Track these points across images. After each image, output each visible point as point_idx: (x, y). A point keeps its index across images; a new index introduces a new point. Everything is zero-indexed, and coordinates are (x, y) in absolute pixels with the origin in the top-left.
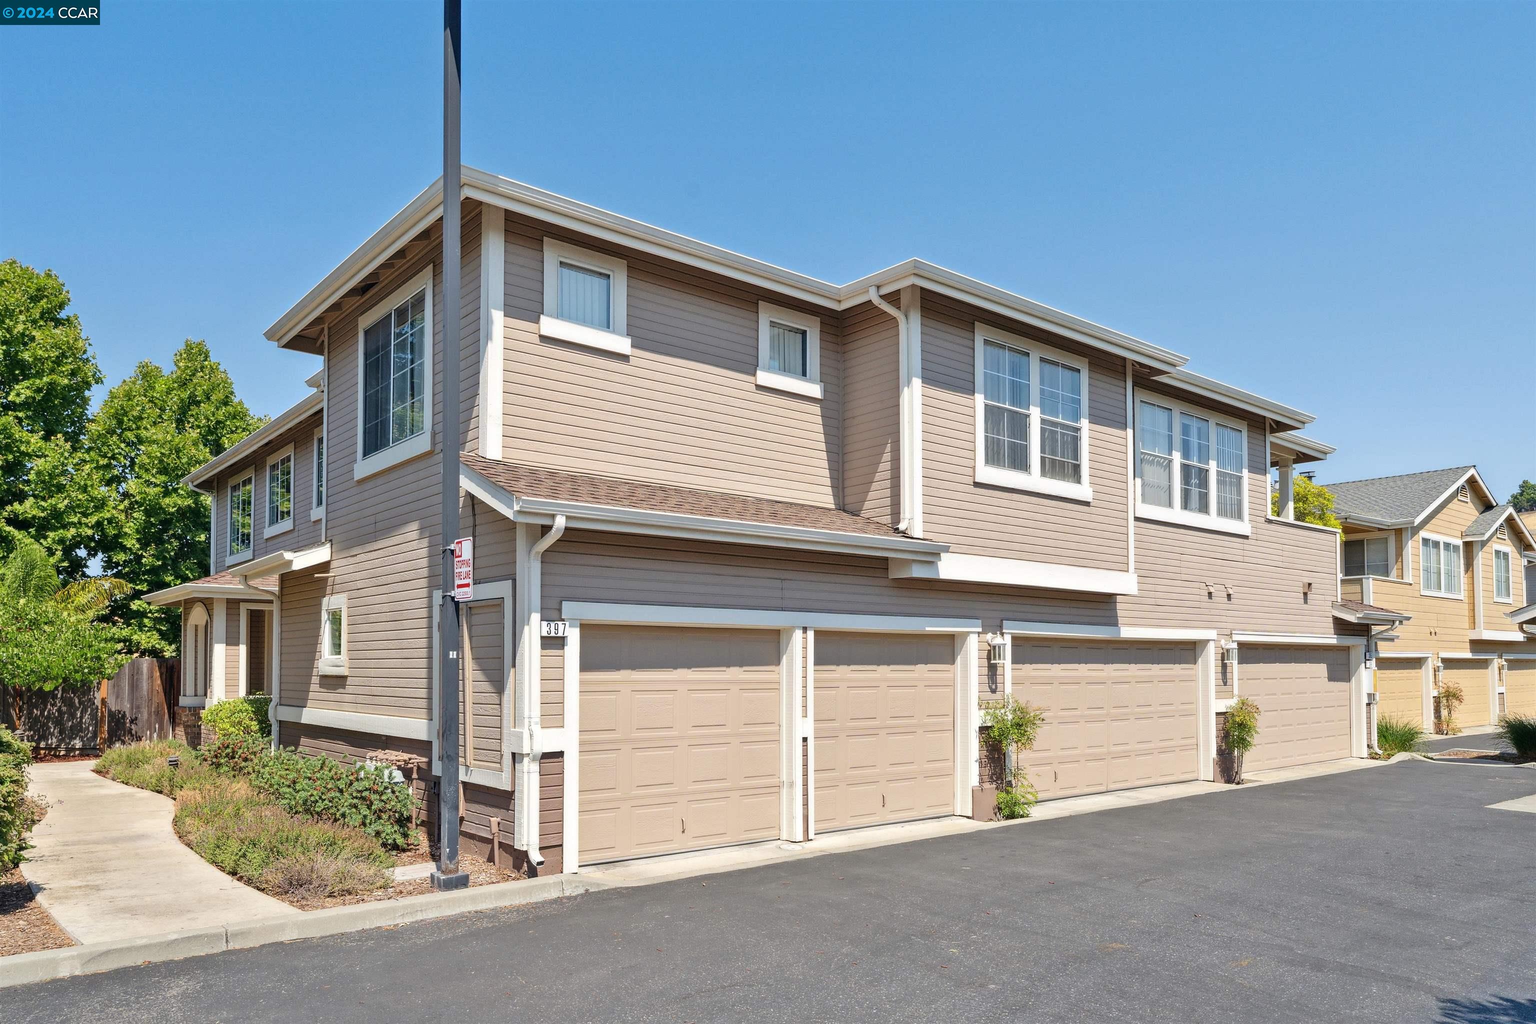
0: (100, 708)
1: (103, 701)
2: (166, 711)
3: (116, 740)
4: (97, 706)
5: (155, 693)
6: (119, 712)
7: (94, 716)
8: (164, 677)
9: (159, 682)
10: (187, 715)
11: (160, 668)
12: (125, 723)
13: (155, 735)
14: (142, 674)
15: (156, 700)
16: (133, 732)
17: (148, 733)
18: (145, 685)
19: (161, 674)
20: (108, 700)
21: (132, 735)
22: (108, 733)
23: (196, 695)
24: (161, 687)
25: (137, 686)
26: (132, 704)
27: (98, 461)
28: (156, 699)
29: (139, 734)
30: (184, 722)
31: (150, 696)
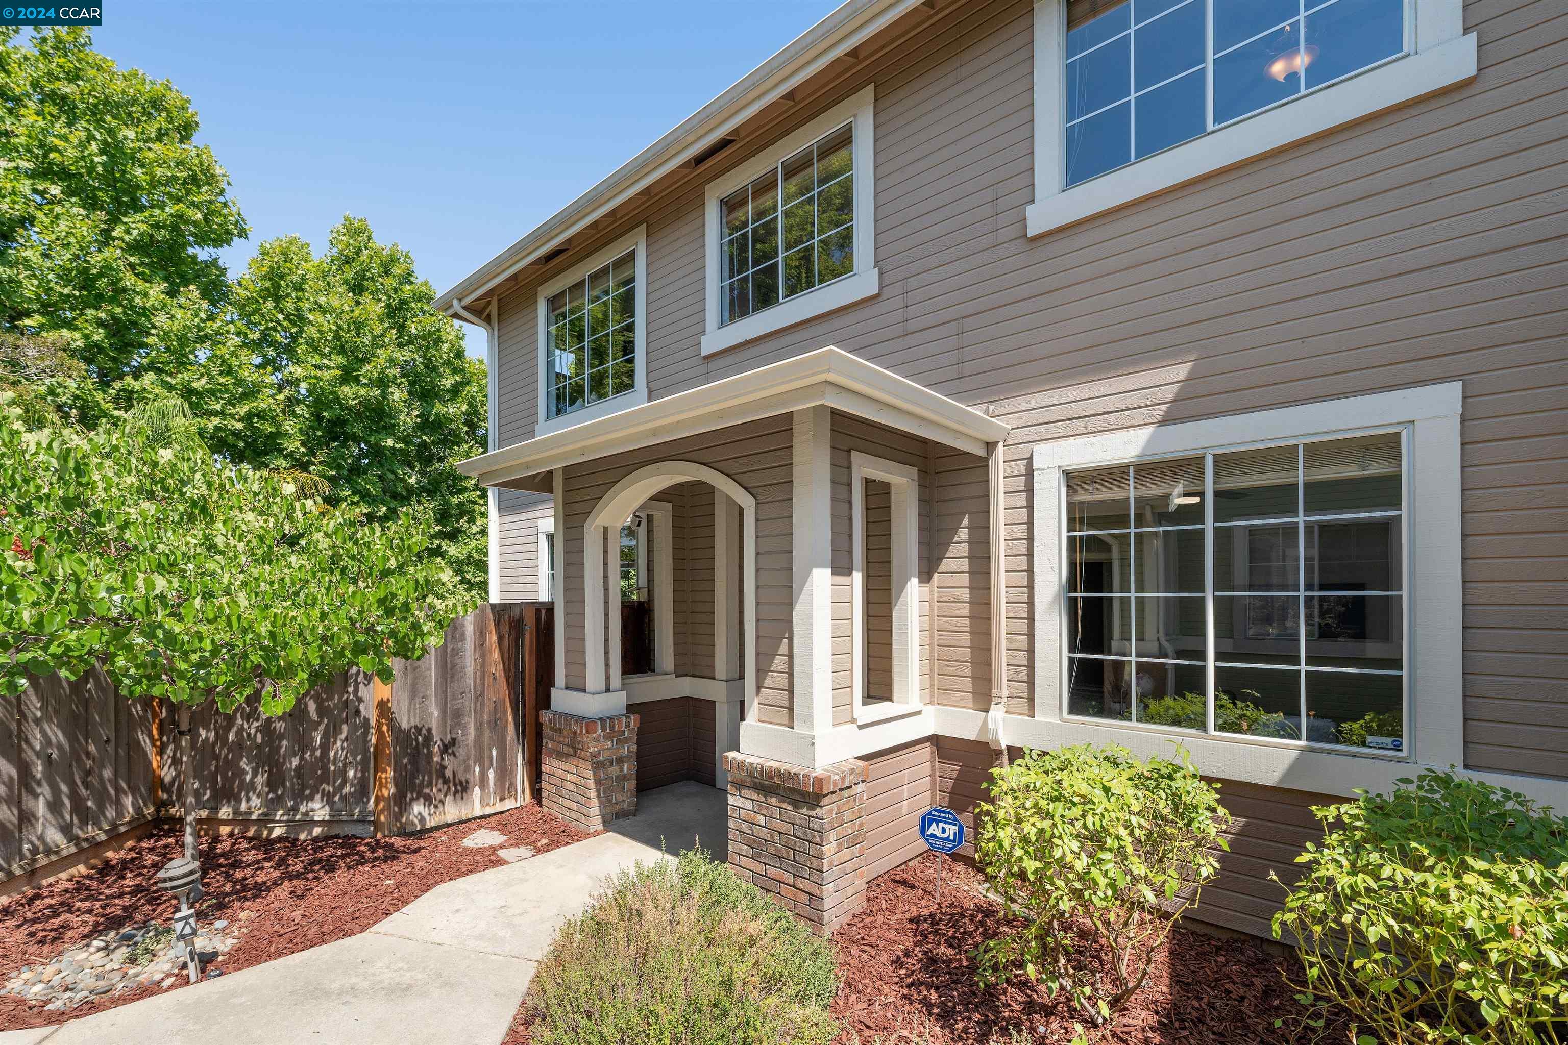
0: (373, 722)
1: (383, 707)
2: (510, 718)
3: (412, 799)
4: (367, 720)
5: (489, 680)
6: (419, 730)
7: (358, 743)
8: (506, 643)
9: (496, 655)
10: (597, 740)
11: (497, 624)
12: (430, 755)
13: (491, 774)
14: (462, 638)
15: (491, 696)
16: (448, 773)
17: (477, 769)
18: (469, 665)
19: (500, 638)
20: (393, 706)
21: (446, 781)
22: (396, 785)
23: (608, 690)
24: (500, 667)
25: (454, 666)
26: (443, 712)
27: (246, 335)
28: (492, 694)
29: (461, 776)
30: (594, 756)
31: (479, 688)
